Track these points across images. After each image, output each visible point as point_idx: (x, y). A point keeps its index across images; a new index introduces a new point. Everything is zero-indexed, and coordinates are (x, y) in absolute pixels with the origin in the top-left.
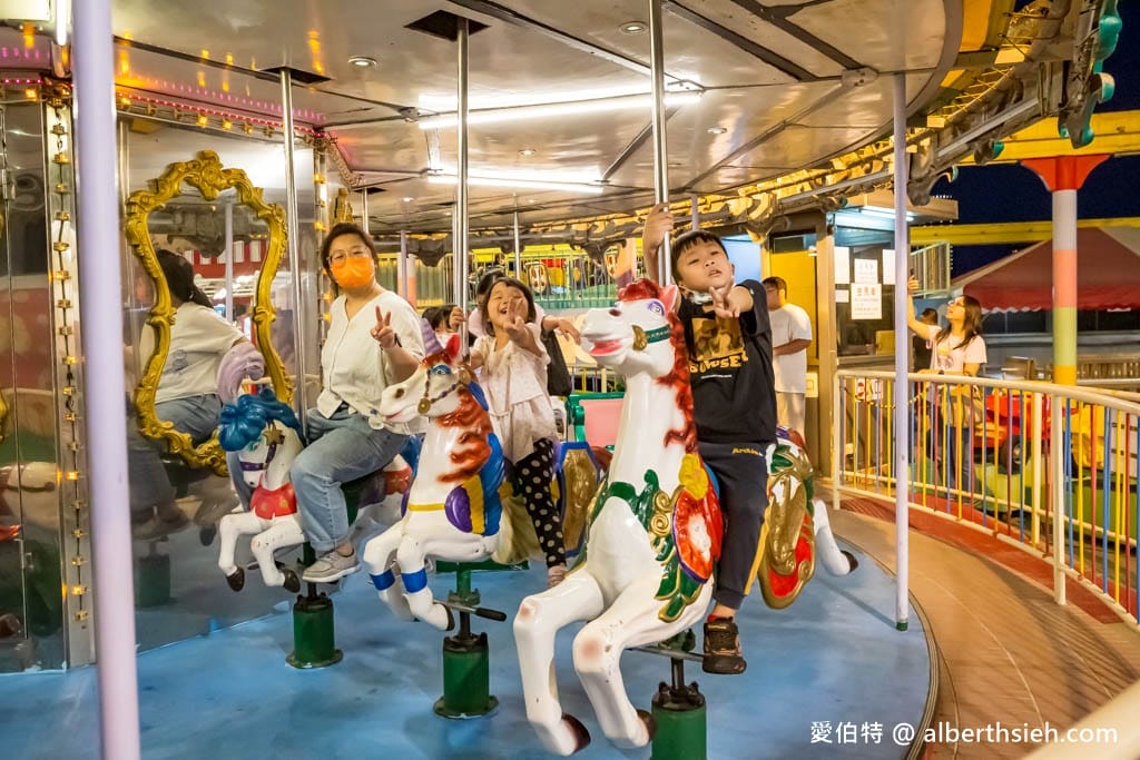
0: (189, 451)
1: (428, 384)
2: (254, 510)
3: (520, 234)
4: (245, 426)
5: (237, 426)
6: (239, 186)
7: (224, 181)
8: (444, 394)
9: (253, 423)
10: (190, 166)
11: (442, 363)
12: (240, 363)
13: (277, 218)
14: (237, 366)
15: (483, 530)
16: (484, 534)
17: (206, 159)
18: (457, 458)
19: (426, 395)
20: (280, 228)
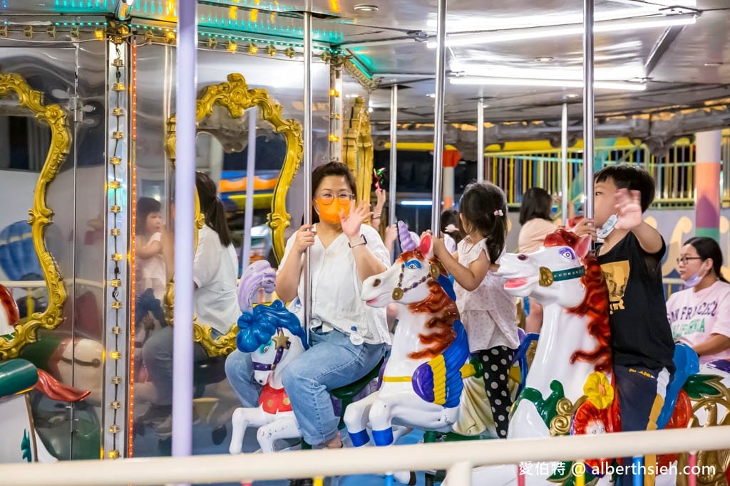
0: (208, 340)
1: (401, 276)
2: (261, 406)
3: (568, 125)
4: (258, 331)
5: (251, 331)
6: (262, 104)
7: (250, 101)
8: (415, 285)
9: (264, 330)
10: (221, 88)
11: (415, 259)
12: (258, 277)
13: (294, 132)
14: (255, 279)
15: (444, 401)
16: (445, 405)
17: (234, 81)
18: (425, 339)
19: (400, 285)
20: (297, 142)
